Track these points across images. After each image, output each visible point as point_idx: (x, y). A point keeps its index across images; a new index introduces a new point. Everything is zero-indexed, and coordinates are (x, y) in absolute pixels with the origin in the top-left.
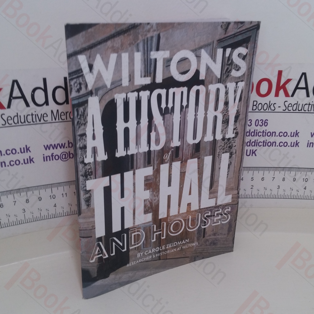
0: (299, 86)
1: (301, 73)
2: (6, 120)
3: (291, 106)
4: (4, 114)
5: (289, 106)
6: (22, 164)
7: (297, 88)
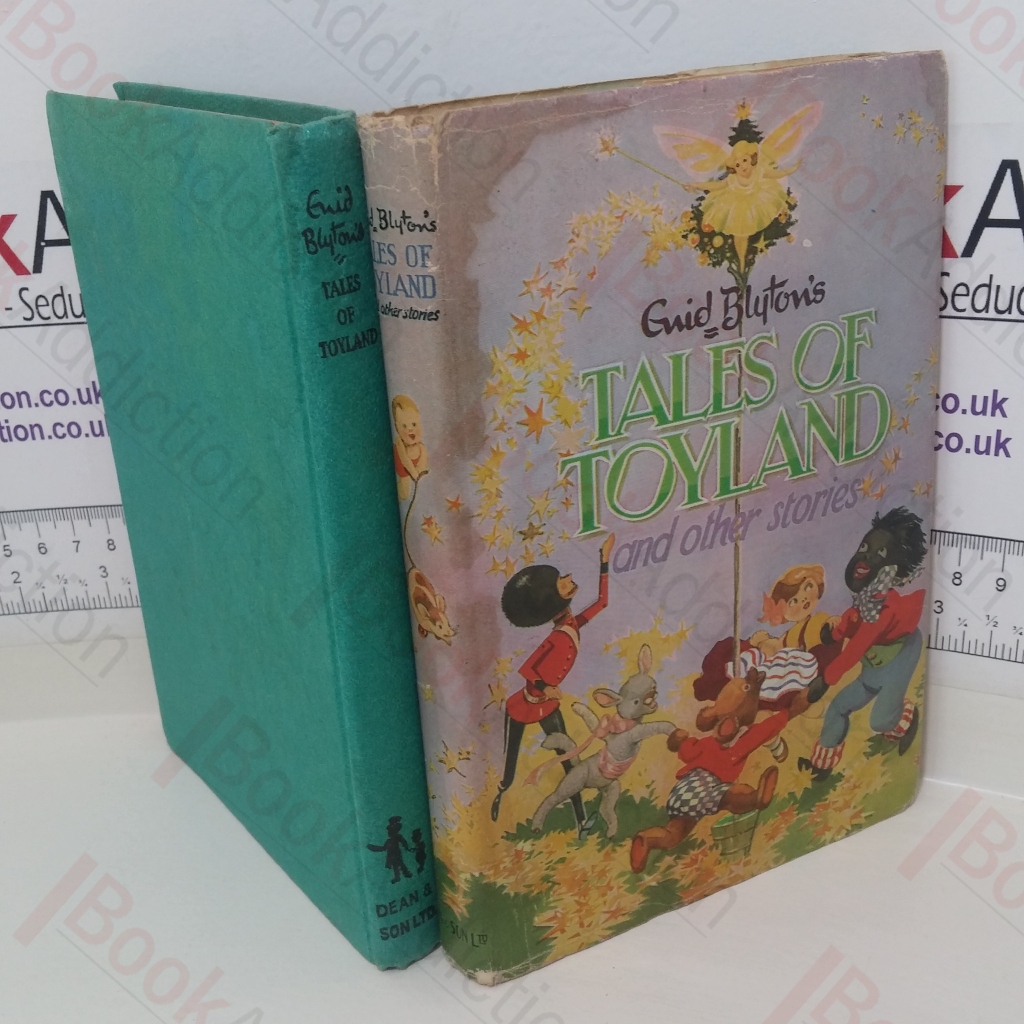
0: (994, 215)
1: (999, 163)
2: (33, 307)
3: (967, 295)
4: (27, 289)
5: (958, 292)
6: (87, 435)
7: (984, 221)
